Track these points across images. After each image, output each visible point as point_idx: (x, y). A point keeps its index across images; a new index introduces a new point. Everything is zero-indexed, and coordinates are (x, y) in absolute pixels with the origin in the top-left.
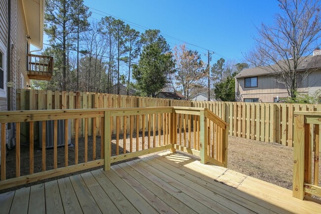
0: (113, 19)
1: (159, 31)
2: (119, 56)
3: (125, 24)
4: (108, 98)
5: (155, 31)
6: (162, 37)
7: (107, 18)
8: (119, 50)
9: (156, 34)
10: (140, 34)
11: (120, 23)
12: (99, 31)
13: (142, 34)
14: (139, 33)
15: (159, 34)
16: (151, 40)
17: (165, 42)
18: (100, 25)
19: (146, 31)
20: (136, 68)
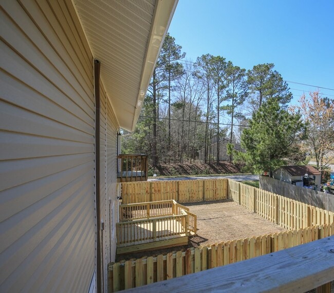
0: (212, 57)
1: (272, 65)
2: (219, 104)
3: (227, 61)
4: (230, 248)
5: (267, 66)
6: (277, 73)
7: (204, 57)
8: (218, 96)
9: (269, 69)
10: (246, 72)
11: (221, 60)
12: (194, 74)
13: (249, 71)
14: (244, 70)
15: (273, 70)
16: (262, 78)
17: (281, 79)
18: (195, 66)
19: (255, 67)
20: (247, 134)
